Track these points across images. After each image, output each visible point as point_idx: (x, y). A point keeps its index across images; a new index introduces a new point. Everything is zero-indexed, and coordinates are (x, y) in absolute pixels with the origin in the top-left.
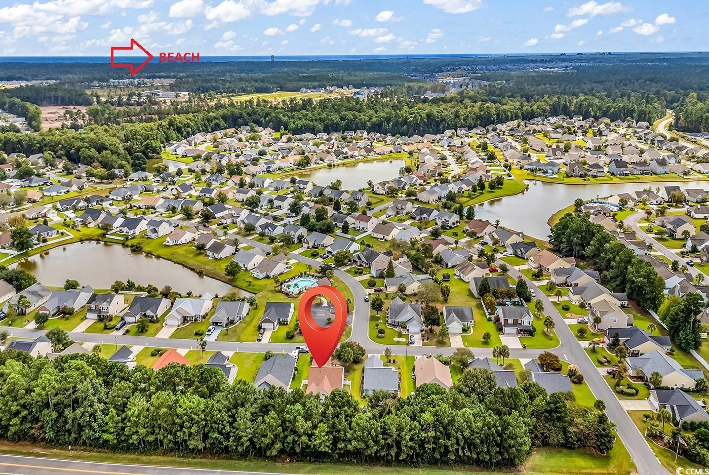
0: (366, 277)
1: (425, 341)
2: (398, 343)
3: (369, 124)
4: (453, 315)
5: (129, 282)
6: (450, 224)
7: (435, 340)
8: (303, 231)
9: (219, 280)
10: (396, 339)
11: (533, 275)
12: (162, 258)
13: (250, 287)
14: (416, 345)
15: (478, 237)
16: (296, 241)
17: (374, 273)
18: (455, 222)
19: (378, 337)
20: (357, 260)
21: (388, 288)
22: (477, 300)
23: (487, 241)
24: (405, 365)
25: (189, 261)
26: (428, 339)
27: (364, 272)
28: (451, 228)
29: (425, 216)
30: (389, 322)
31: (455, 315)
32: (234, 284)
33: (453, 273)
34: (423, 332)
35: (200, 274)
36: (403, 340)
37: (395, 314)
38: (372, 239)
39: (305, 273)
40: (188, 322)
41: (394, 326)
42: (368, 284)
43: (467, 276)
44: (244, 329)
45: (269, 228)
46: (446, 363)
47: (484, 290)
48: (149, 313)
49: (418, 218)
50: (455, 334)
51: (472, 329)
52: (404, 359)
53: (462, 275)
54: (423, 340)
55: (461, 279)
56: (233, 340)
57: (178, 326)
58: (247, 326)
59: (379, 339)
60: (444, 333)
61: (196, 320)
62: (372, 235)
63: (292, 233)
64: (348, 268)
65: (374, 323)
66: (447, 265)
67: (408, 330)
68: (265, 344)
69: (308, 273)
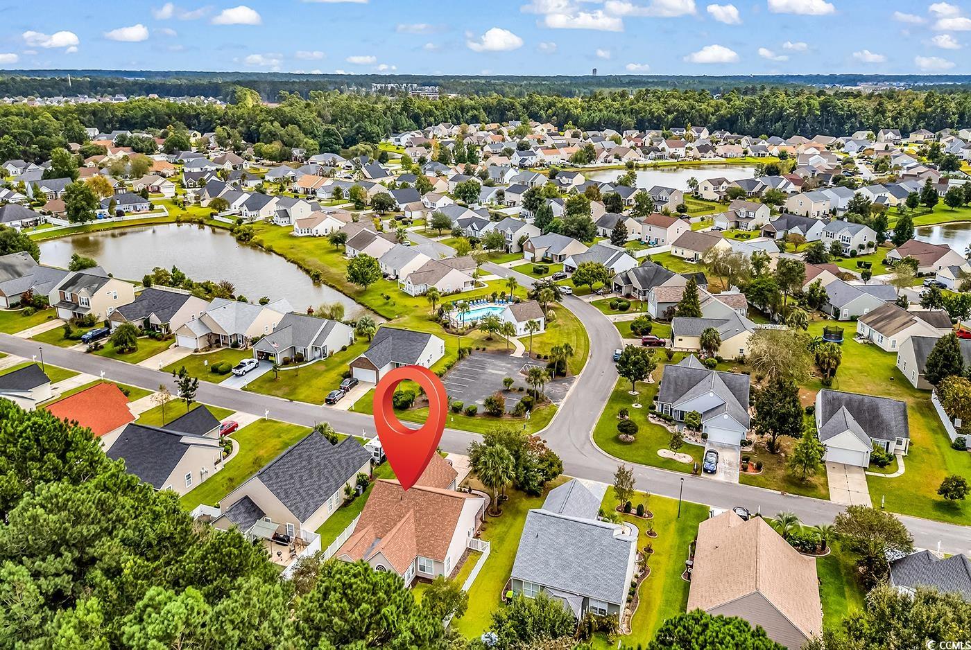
0: (633, 317)
1: (751, 472)
2: (667, 464)
3: (713, 119)
4: (844, 414)
5: (174, 270)
6: (853, 245)
7: (781, 473)
8: (529, 229)
9: (341, 292)
10: (664, 453)
12: (276, 253)
14: (720, 477)
15: (921, 275)
16: (514, 247)
17: (652, 310)
18: (865, 243)
19: (617, 440)
20: (622, 283)
21: (676, 338)
22: (918, 395)
23: (943, 281)
24: (673, 527)
25: (309, 258)
26: (758, 468)
27: (632, 308)
28: (854, 254)
29: (796, 230)
30: (658, 409)
31: (849, 417)
33: (852, 331)
34: (749, 449)
35: (316, 278)
36: (686, 459)
37: (675, 391)
38: (672, 258)
39: (503, 294)
40: (219, 347)
41: (669, 420)
42: (633, 328)
43: (891, 338)
44: (317, 374)
45: (474, 225)
46: (805, 546)
47: (945, 366)
49: (780, 235)
50: (846, 467)
51: (901, 462)
52: (674, 511)
53: (876, 337)
54: (745, 469)
55: (873, 345)
56: (278, 392)
57: (196, 351)
58: (326, 371)
59: (617, 447)
60: (811, 460)
61: (236, 345)
62: (673, 253)
63: (509, 232)
64: (601, 298)
65: (618, 407)
66: (837, 313)
67: (705, 437)
68: (339, 413)
69: (508, 295)
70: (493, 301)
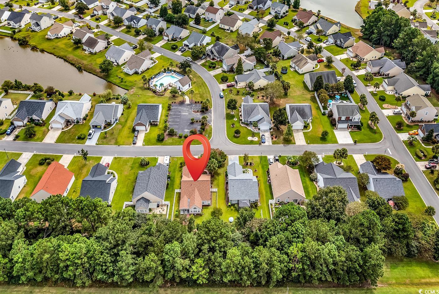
0: (218, 71)
1: (274, 139)
2: (252, 142)
4: (296, 114)
5: (16, 81)
6: (281, 14)
7: (282, 137)
8: (163, 24)
9: (96, 75)
10: (250, 138)
11: (352, 65)
12: (46, 52)
13: (122, 83)
14: (267, 144)
15: (304, 27)
16: (157, 33)
17: (225, 68)
18: (285, 11)
19: (235, 137)
20: (210, 54)
21: (238, 84)
22: (311, 93)
23: (312, 31)
24: (260, 166)
25: (69, 56)
26: (276, 137)
27: (217, 66)
28: (282, 17)
29: (261, 6)
30: (243, 121)
31: (297, 114)
32: (109, 80)
33: (289, 64)
34: (272, 130)
35: (80, 69)
36: (256, 139)
37: (248, 114)
38: (220, 30)
39: (168, 68)
40: (71, 124)
41: (247, 125)
42: (222, 79)
43: (301, 70)
44: (121, 130)
45: (134, 21)
46: (293, 165)
47: (319, 86)
48: (35, 117)
49: (255, 8)
50: (298, 130)
51: (310, 124)
52: (258, 160)
53: (297, 68)
54: (272, 139)
55: (296, 71)
56: (111, 143)
57: (63, 128)
58: (123, 127)
59: (236, 139)
60: (290, 133)
61: (78, 122)
62: (220, 26)
63: (154, 26)
64: (203, 61)
65: (230, 122)
66: (283, 57)
67: (259, 129)
68: (140, 148)
69: (170, 68)
70: (165, 72)
